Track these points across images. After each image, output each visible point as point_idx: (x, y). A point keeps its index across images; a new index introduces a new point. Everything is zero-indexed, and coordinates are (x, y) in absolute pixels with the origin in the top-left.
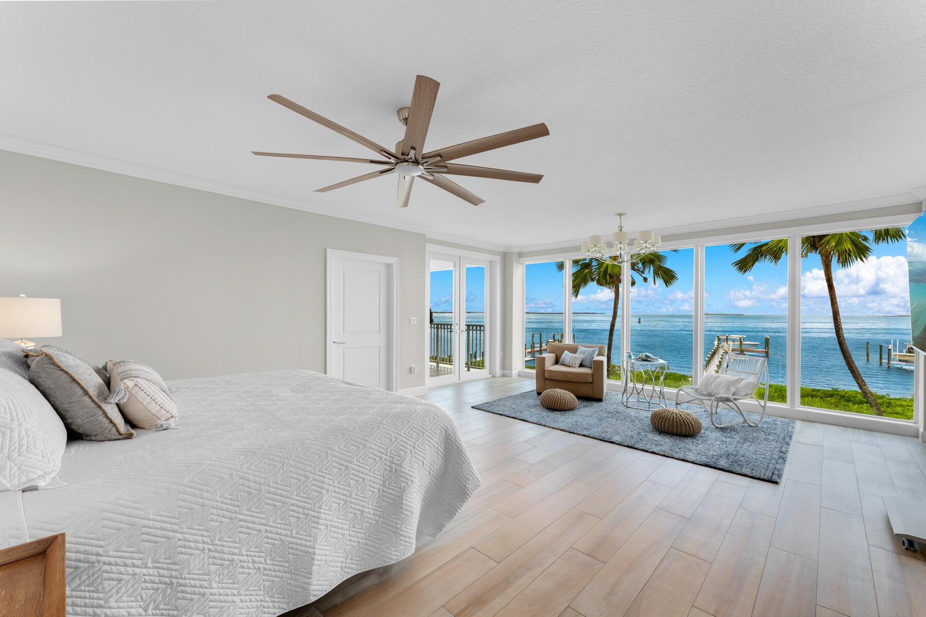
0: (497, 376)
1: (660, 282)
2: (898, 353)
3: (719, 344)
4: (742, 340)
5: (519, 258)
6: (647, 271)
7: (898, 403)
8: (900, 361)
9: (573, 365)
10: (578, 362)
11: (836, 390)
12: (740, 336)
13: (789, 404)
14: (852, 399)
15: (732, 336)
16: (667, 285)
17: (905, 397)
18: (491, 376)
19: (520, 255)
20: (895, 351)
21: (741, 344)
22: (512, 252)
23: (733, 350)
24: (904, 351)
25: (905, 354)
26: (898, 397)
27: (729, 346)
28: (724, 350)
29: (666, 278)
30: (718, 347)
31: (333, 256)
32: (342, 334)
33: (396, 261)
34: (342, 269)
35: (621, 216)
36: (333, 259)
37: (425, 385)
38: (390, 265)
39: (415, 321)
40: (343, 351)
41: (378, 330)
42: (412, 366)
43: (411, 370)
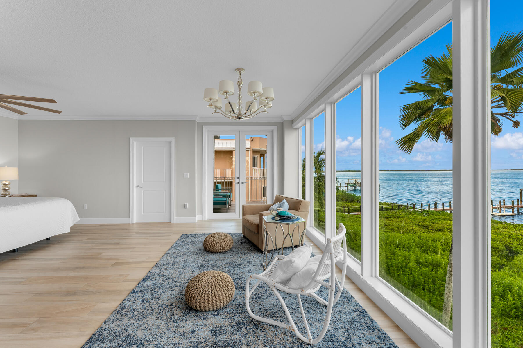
19: (293, 122)
31: (135, 141)
32: (143, 182)
33: (173, 140)
34: (143, 147)
35: (240, 72)
36: (135, 143)
37: (195, 216)
38: (171, 142)
39: (187, 175)
40: (143, 192)
41: (165, 181)
42: (186, 203)
43: (185, 206)
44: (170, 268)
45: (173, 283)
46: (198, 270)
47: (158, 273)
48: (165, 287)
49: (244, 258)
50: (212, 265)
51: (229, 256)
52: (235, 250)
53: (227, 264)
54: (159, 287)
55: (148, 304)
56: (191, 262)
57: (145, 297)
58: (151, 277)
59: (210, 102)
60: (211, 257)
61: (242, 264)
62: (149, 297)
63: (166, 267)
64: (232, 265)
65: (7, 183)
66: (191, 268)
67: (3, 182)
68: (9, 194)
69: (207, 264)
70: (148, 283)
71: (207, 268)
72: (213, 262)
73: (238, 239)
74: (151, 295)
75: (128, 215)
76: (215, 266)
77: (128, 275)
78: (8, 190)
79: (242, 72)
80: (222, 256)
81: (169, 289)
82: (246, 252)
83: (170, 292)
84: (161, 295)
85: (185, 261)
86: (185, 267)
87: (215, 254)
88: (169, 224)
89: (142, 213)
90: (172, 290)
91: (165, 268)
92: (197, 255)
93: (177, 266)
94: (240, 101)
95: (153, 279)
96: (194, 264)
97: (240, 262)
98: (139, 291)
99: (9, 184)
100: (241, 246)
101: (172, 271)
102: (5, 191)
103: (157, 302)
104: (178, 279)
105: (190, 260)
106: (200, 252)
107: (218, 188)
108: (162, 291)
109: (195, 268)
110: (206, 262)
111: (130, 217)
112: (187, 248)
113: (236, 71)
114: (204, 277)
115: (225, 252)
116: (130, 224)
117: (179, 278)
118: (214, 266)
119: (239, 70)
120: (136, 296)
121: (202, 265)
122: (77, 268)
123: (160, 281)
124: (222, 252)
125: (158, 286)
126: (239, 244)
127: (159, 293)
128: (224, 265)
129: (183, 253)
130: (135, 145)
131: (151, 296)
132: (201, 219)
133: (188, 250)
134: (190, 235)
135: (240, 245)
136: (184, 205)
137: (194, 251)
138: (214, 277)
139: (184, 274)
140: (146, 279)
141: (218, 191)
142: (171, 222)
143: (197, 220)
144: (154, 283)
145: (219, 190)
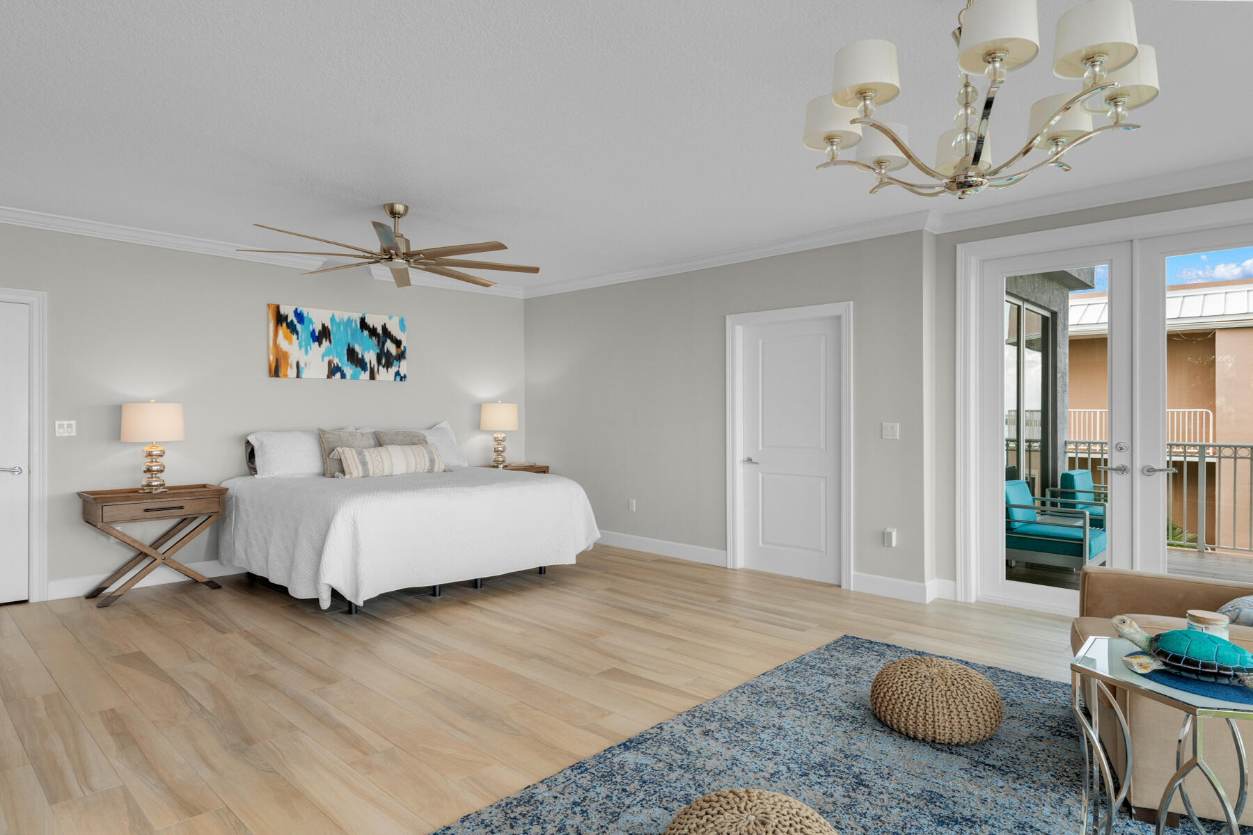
31: (738, 324)
32: (760, 448)
33: (847, 309)
34: (760, 341)
36: (739, 330)
37: (922, 580)
38: (839, 318)
39: (895, 430)
40: (763, 478)
41: (823, 446)
42: (888, 530)
43: (885, 538)
44: (717, 735)
45: (688, 788)
46: (794, 777)
47: (677, 736)
48: (657, 789)
49: (1015, 801)
50: (856, 777)
51: (956, 767)
52: (1000, 752)
53: (918, 797)
54: (644, 782)
55: (578, 819)
56: (797, 740)
57: (592, 794)
58: (651, 741)
59: (829, 149)
60: (879, 747)
61: (986, 822)
62: (598, 801)
63: (713, 726)
64: (936, 811)
65: (500, 436)
66: (779, 758)
67: (495, 435)
68: (503, 461)
69: (841, 768)
70: (631, 758)
71: (831, 780)
72: (870, 767)
73: (1050, 712)
74: (608, 796)
75: (722, 543)
76: (867, 786)
77: (610, 713)
78: (502, 452)
80: (924, 756)
81: (664, 800)
82: (1045, 777)
83: (657, 812)
84: (628, 807)
85: (780, 728)
86: (761, 749)
87: (899, 741)
88: (834, 590)
89: (761, 543)
90: (666, 809)
91: (708, 728)
92: (835, 723)
93: (742, 737)
94: (969, 111)
95: (648, 751)
96: (799, 751)
97: (983, 812)
98: (593, 770)
99: (503, 440)
100: (1043, 745)
101: (715, 746)
102: (498, 455)
103: (602, 827)
104: (711, 780)
105: (798, 729)
106: (854, 712)
107: (1073, 487)
108: (643, 797)
109: (792, 766)
110: (846, 757)
111: (726, 550)
112: (825, 685)
114: (728, 807)
115: (950, 747)
116: (726, 568)
117: (717, 777)
118: (861, 783)
120: (574, 782)
121: (821, 765)
122: (534, 656)
123: (662, 763)
124: (934, 744)
125: (646, 777)
126: (1042, 733)
127: (627, 802)
128: (902, 796)
129: (796, 699)
130: (739, 335)
131: (605, 801)
132: (948, 596)
133: (821, 695)
134: (867, 645)
135: (1040, 739)
136: (884, 533)
137: (839, 703)
138: (764, 823)
139: (743, 770)
140: (633, 744)
141: (1073, 495)
142: (840, 586)
143: (929, 598)
144: (641, 765)
145: (1079, 495)
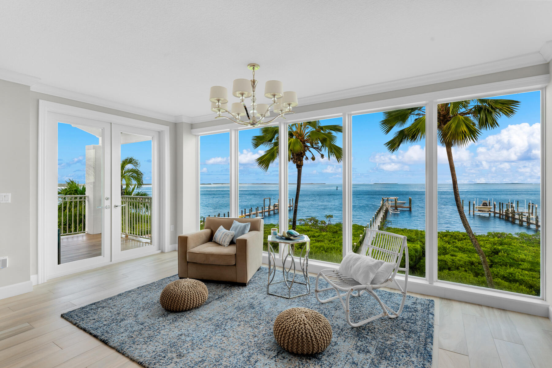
0: (166, 251)
1: (333, 158)
2: (478, 206)
3: (383, 203)
4: (396, 200)
5: (192, 129)
6: (323, 149)
7: (481, 239)
8: (479, 211)
9: (223, 243)
10: (228, 240)
11: (448, 232)
12: (395, 198)
13: (428, 279)
14: (457, 237)
15: (391, 197)
16: (338, 161)
17: (484, 234)
18: (159, 251)
19: (192, 126)
20: (477, 205)
21: (396, 203)
22: (182, 123)
23: (391, 207)
24: (481, 205)
25: (481, 206)
26: (480, 234)
27: (389, 204)
28: (386, 207)
29: (338, 155)
30: (383, 205)
35: (254, 68)
37: (30, 279)
49: (239, 298)
79: (256, 68)
80: (212, 307)
94: (254, 104)
97: (246, 302)
106: (170, 317)
113: (249, 66)
119: (253, 66)
